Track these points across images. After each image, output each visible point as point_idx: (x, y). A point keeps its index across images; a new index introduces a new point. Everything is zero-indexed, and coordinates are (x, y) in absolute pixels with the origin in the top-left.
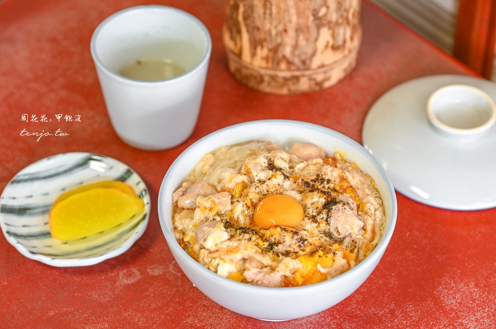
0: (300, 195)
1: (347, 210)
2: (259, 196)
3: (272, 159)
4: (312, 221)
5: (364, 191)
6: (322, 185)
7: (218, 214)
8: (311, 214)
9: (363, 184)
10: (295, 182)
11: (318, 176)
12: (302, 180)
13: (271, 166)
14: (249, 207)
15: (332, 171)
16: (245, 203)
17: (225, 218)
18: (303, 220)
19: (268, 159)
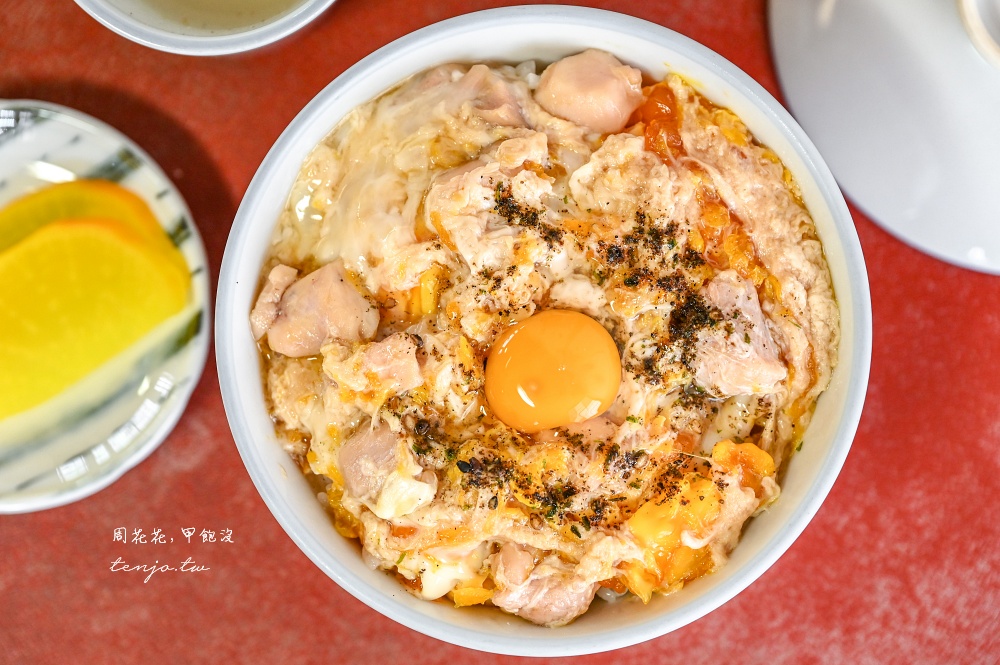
0: (599, 292)
1: (738, 350)
2: (491, 320)
3: (505, 185)
4: (648, 380)
5: (769, 230)
6: (658, 258)
7: (393, 403)
8: (640, 356)
9: (763, 200)
10: (581, 247)
11: (640, 216)
12: (601, 243)
13: (506, 206)
14: (469, 374)
15: (677, 191)
16: (458, 361)
17: (411, 409)
18: (623, 380)
19: (494, 185)
